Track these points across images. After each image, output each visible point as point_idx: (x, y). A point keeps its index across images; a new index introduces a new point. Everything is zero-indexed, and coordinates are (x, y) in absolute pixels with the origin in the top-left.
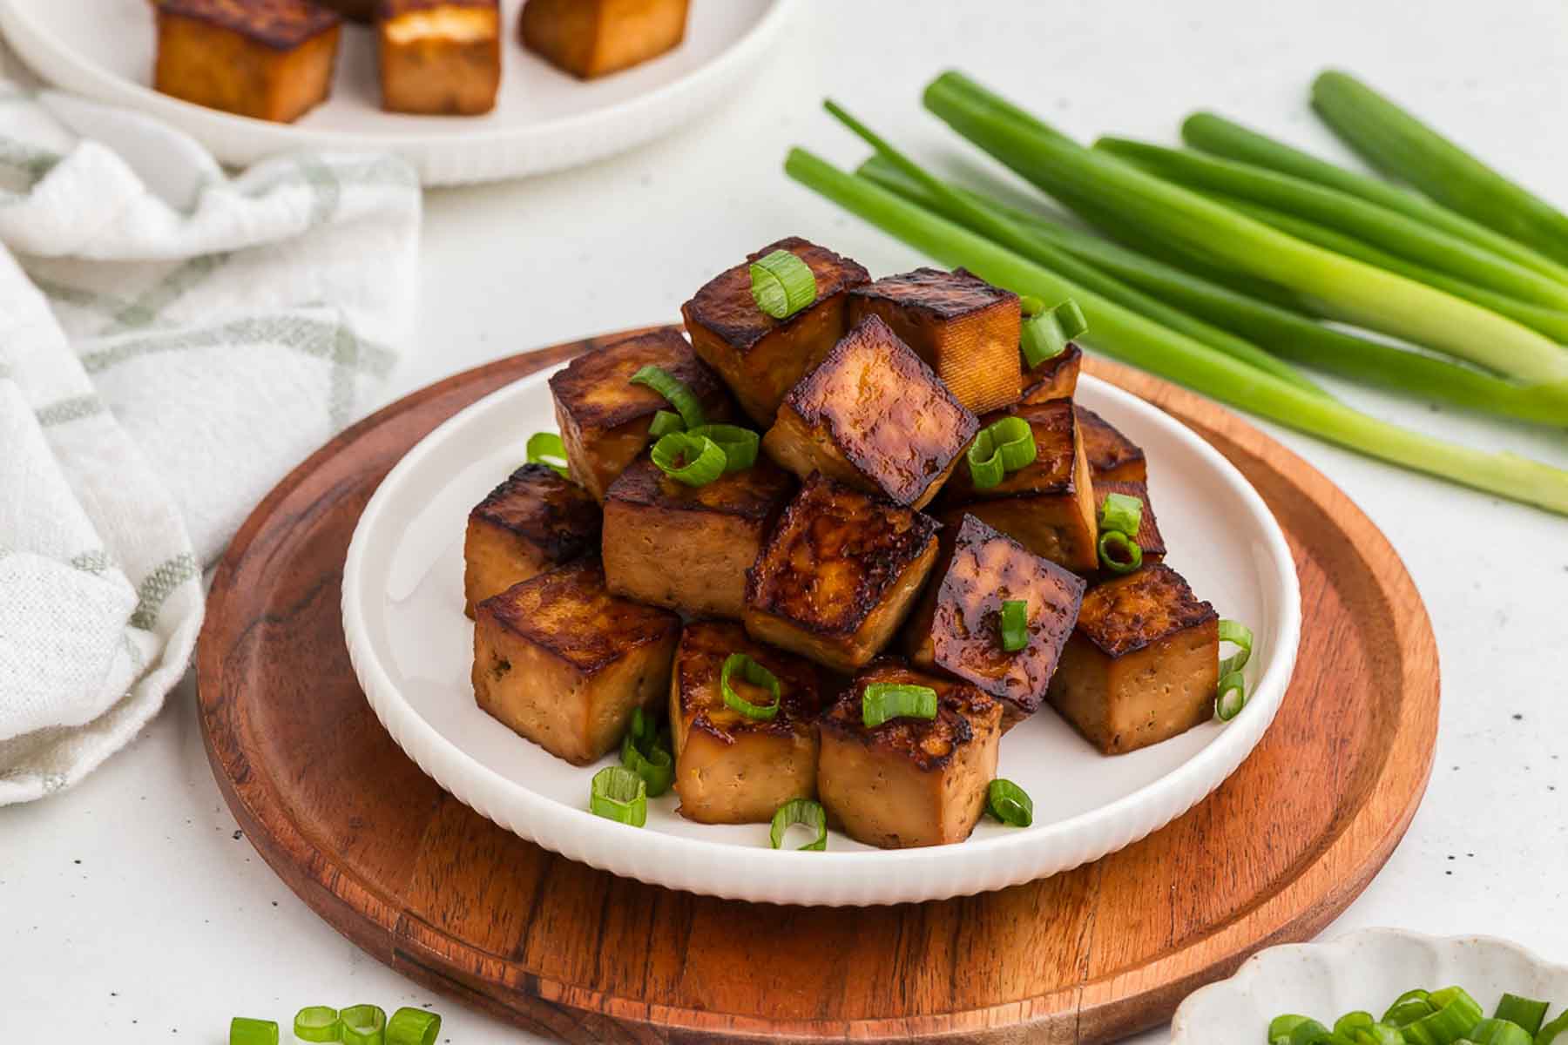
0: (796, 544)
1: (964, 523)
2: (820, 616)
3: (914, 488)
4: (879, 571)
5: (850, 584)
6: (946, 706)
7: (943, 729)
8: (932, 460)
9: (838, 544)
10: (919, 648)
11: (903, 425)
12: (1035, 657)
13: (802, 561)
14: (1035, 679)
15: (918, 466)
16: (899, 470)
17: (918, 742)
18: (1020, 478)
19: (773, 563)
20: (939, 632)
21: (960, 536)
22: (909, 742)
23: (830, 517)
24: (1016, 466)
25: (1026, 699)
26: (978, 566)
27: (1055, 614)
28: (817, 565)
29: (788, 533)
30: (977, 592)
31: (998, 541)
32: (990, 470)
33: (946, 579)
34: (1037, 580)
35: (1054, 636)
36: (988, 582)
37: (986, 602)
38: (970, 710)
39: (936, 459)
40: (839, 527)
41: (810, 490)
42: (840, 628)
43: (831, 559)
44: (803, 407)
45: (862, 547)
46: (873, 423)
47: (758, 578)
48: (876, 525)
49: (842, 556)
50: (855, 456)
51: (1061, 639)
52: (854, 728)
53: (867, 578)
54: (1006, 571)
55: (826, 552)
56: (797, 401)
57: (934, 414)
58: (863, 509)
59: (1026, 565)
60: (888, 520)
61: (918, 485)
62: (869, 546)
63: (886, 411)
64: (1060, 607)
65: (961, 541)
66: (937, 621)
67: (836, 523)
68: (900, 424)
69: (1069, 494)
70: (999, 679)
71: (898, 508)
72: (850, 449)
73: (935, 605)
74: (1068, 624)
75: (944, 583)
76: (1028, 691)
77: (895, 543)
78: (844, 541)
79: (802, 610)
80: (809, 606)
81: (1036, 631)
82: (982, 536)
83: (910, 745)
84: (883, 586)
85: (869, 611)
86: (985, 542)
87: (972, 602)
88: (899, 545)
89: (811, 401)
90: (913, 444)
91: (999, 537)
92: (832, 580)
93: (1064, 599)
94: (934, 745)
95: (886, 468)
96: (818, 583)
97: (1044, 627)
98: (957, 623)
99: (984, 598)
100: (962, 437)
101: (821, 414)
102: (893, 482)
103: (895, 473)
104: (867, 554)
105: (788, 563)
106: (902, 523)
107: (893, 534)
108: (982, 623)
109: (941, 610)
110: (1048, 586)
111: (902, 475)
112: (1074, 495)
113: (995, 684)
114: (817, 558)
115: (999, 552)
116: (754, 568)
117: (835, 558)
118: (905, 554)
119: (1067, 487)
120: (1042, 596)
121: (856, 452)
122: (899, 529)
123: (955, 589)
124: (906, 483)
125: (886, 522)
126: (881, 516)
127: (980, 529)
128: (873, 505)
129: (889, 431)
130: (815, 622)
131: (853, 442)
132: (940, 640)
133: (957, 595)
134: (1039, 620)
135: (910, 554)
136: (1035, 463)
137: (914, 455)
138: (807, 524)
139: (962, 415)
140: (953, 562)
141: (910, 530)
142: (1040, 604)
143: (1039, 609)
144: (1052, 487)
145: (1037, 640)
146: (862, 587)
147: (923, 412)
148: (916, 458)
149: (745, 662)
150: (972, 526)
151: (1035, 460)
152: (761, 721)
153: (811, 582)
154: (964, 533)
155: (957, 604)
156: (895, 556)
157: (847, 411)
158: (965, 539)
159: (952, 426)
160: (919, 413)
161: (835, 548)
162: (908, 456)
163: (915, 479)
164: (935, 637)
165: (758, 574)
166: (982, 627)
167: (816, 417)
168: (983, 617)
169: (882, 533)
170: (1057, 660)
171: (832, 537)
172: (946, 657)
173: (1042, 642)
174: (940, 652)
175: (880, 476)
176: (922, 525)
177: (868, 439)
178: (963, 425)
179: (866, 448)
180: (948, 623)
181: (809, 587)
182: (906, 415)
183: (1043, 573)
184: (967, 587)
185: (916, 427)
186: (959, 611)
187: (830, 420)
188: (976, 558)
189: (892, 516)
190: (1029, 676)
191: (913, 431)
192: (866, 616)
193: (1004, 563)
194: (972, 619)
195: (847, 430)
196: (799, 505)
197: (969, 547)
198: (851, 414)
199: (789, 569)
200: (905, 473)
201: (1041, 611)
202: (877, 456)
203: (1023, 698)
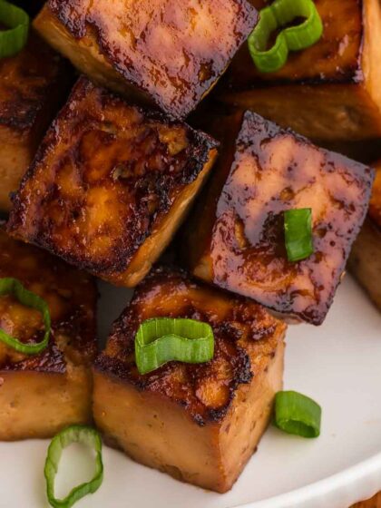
0: (63, 165)
1: (245, 122)
2: (89, 251)
3: (188, 99)
4: (151, 197)
5: (120, 212)
6: (225, 336)
7: (222, 368)
8: (207, 64)
9: (107, 166)
10: (198, 262)
11: (175, 27)
12: (322, 263)
13: (70, 184)
14: (322, 288)
15: (192, 74)
16: (172, 79)
17: (195, 388)
18: (305, 59)
19: (39, 186)
20: (219, 249)
21: (240, 137)
22: (184, 388)
23: (100, 133)
24: (300, 46)
25: (312, 311)
26: (260, 168)
27: (342, 211)
28: (85, 189)
29: (56, 152)
30: (259, 198)
31: (282, 137)
32: (272, 59)
33: (226, 188)
34: (323, 176)
35: (342, 236)
36: (271, 185)
37: (269, 209)
38: (251, 339)
39: (212, 61)
40: (108, 145)
41: (79, 99)
42: (109, 265)
43: (100, 183)
44: (67, 15)
45: (133, 169)
46: (143, 28)
47: (23, 204)
48: (148, 143)
49: (111, 179)
50: (124, 67)
51: (348, 239)
52: (126, 372)
53: (138, 208)
54: (291, 170)
55: (95, 174)
56: (61, 8)
57: (210, 11)
58: (133, 125)
59: (311, 160)
60: (160, 137)
61: (193, 95)
62: (141, 170)
63: (157, 12)
64: (347, 203)
65: (242, 143)
66: (217, 237)
67: (106, 140)
68: (172, 26)
69: (356, 84)
70: (283, 294)
71: (171, 124)
72: (119, 61)
73: (213, 220)
74: (356, 220)
75: (223, 194)
76: (314, 302)
77: (167, 166)
78: (114, 163)
79: (69, 243)
80: (77, 238)
81: (323, 233)
82: (264, 135)
83: (186, 392)
84: (155, 217)
85: (140, 245)
86: (267, 141)
87: (255, 211)
88: (172, 168)
89: (76, 7)
90: (187, 48)
91: (283, 133)
92: (102, 209)
93: (353, 193)
94: (210, 393)
95: (157, 79)
96: (86, 212)
97: (331, 227)
98: (238, 235)
99: (266, 204)
100: (240, 34)
101: (86, 22)
102: (165, 94)
103: (168, 83)
104: (139, 177)
105: (55, 186)
106: (175, 140)
107: (165, 155)
108: (264, 232)
109: (220, 225)
110: (335, 181)
111: (175, 85)
112: (363, 82)
113: (278, 299)
114: (86, 182)
115: (282, 150)
116: (18, 192)
117: (105, 181)
118: (178, 180)
119: (355, 75)
120: (329, 193)
121: (125, 63)
122: (173, 148)
123: (235, 198)
124: (179, 94)
125: (158, 140)
126: (153, 133)
127: (262, 127)
128: (145, 121)
129: (161, 35)
130: (83, 257)
131: (122, 51)
132: (220, 258)
133: (237, 206)
134: (326, 220)
135: (184, 179)
136: (321, 41)
137: (187, 59)
138: (75, 140)
139: (240, 9)
140: (233, 167)
141: (183, 151)
142: (327, 201)
143: (326, 207)
144: (339, 73)
145: (323, 244)
146: (133, 217)
147: (197, 9)
148: (191, 63)
149: (14, 285)
150: (253, 126)
151: (321, 38)
152: (30, 356)
153: (79, 209)
154: (244, 133)
155: (238, 215)
156: (168, 181)
157: (115, 16)
158: (246, 140)
159: (229, 22)
160: (192, 10)
161: (103, 171)
162: (182, 61)
163: (189, 88)
164: (214, 255)
165: (24, 200)
166: (265, 237)
167: (81, 25)
168: (264, 226)
169: (155, 152)
170: (345, 264)
171: (101, 157)
172: (226, 276)
173: (328, 244)
174: (219, 271)
175: (151, 88)
176: (196, 145)
177: (139, 47)
178: (242, 19)
179: (135, 57)
180: (229, 238)
181: (77, 215)
182: (179, 15)
183: (330, 167)
184: (249, 194)
185: (190, 28)
186: (240, 221)
187: (97, 27)
188: (257, 161)
189: (165, 133)
190: (315, 285)
191: (187, 32)
192: (137, 250)
193: (287, 163)
194: (254, 230)
195: (116, 37)
196: (66, 118)
197: (250, 149)
198: (120, 18)
199: (55, 193)
200: (179, 82)
201: (328, 211)
202: (148, 65)
203: (309, 310)
